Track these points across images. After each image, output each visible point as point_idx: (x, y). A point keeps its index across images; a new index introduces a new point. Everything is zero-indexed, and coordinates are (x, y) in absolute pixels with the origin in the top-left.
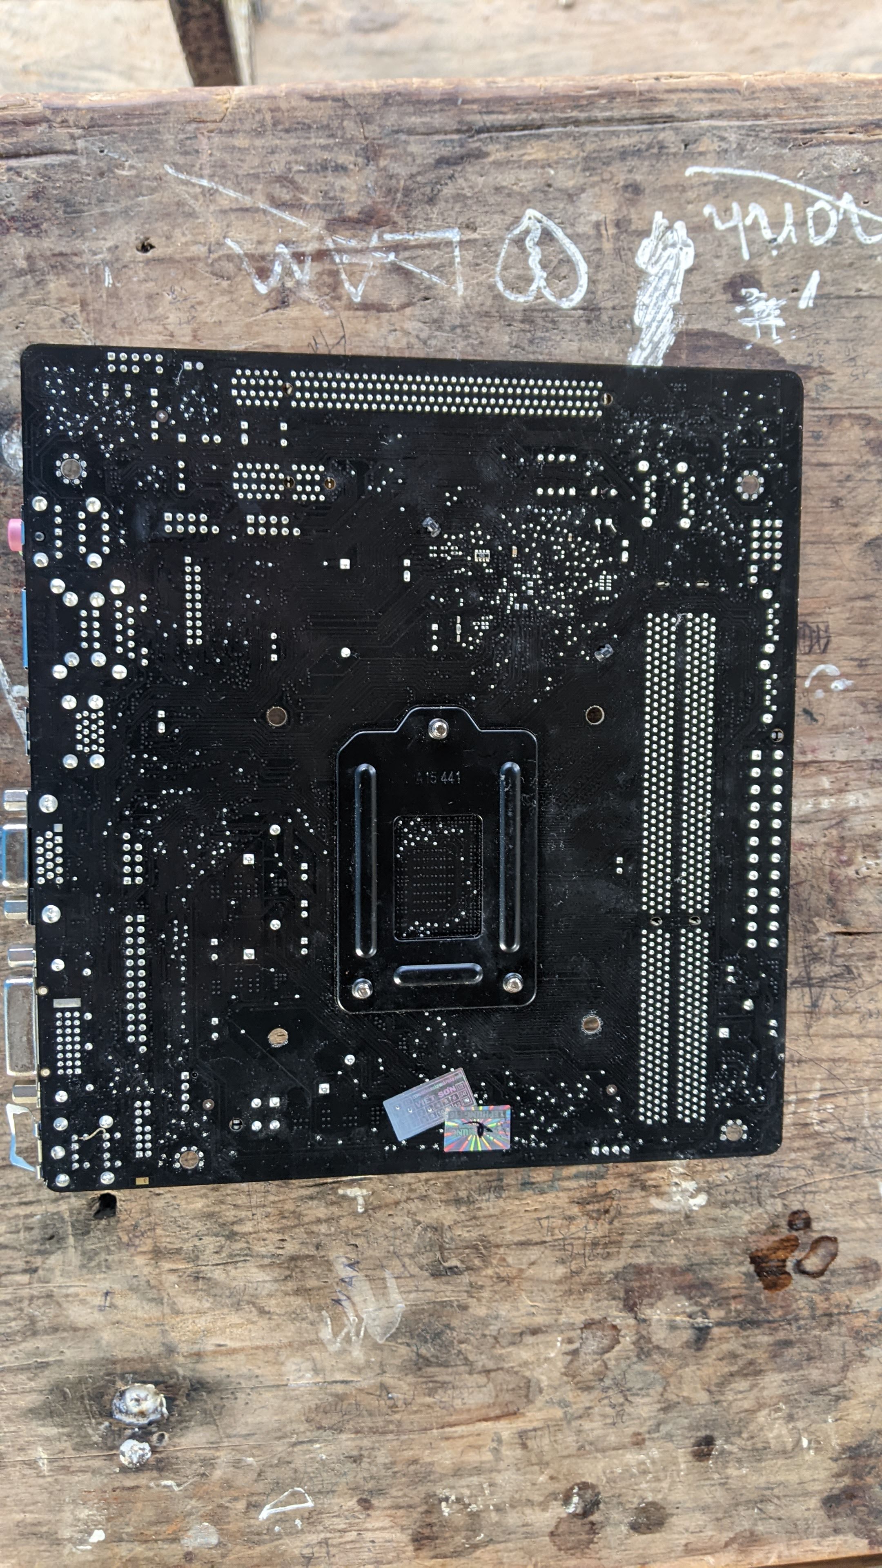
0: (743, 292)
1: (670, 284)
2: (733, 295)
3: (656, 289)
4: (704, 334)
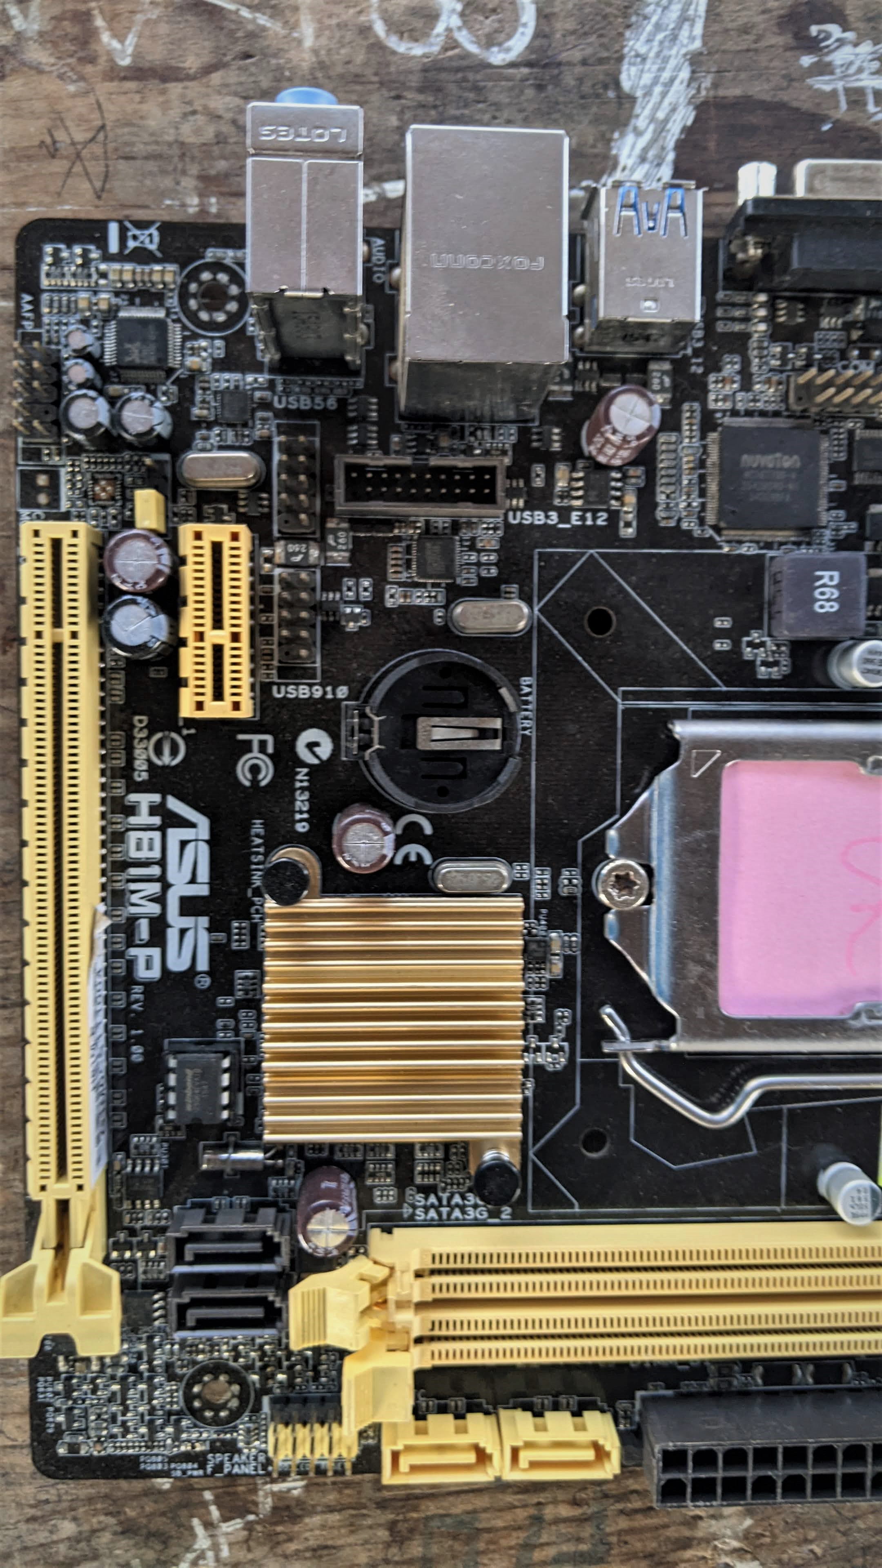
0: (814, 30)
1: (684, 19)
2: (796, 36)
3: (658, 27)
4: (746, 104)
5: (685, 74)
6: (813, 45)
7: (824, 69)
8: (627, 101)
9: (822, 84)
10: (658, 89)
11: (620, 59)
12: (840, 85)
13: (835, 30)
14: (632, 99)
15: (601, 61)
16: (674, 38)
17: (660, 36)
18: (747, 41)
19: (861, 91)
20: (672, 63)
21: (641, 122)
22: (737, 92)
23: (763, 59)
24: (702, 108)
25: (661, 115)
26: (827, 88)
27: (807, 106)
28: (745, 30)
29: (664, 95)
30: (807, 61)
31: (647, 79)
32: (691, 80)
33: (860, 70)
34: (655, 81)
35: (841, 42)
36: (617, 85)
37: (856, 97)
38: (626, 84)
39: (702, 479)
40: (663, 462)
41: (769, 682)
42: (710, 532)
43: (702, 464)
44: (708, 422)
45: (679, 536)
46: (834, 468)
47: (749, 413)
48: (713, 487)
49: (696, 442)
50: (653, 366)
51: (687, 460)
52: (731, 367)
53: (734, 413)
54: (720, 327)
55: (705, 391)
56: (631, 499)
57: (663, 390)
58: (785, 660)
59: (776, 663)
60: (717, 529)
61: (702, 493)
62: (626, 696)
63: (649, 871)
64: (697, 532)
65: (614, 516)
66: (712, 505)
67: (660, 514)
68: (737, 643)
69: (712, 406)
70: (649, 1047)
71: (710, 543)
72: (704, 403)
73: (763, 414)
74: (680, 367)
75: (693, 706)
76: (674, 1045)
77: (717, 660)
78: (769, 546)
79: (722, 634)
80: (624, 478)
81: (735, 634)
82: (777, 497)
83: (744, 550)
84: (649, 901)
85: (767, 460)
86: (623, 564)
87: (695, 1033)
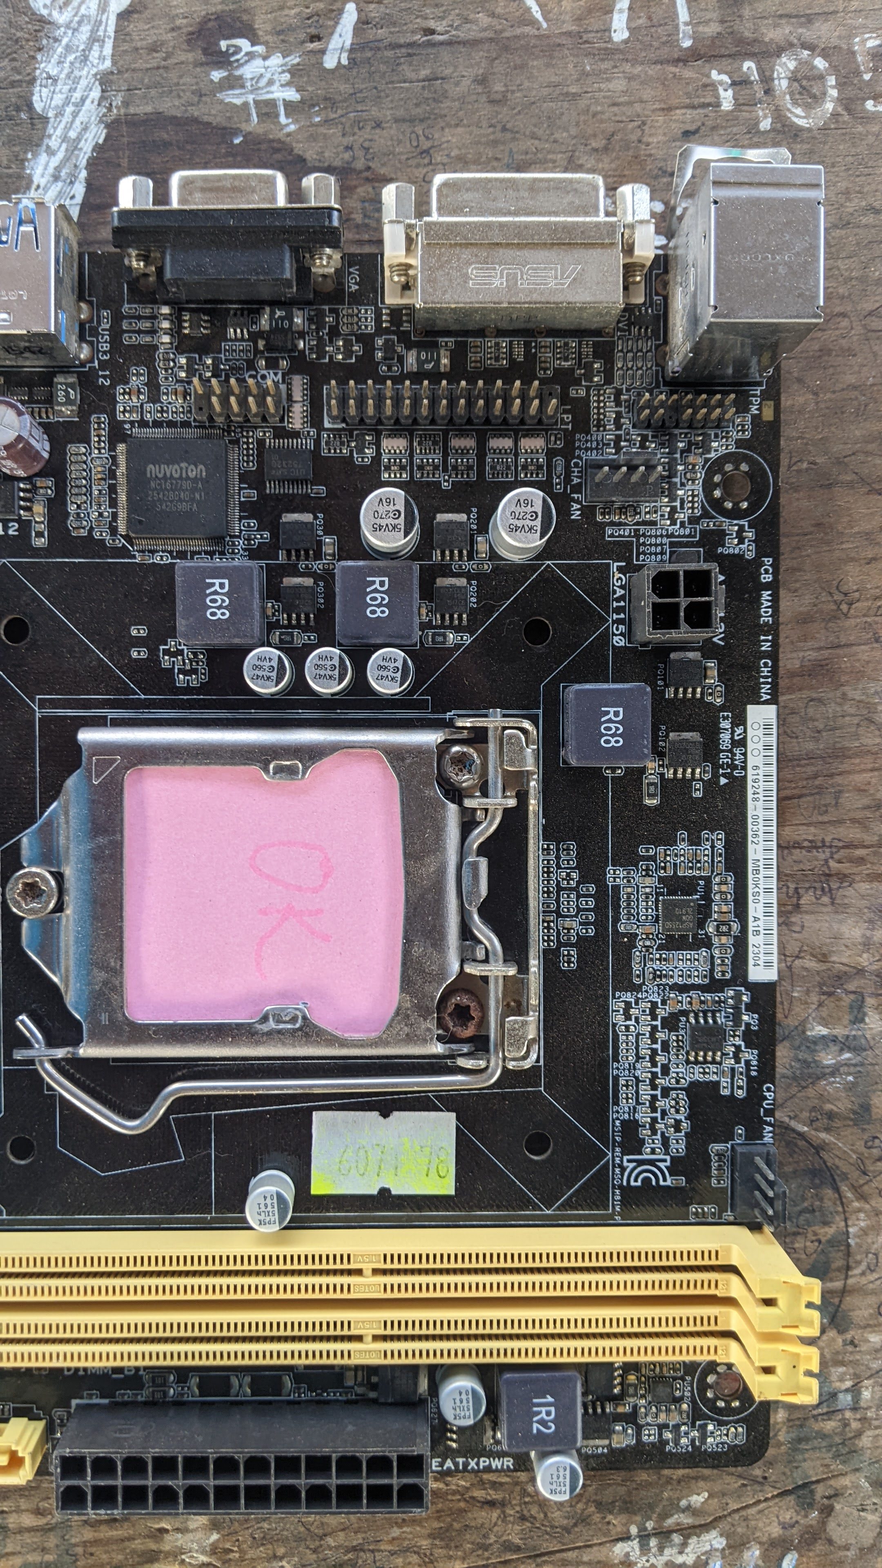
0: (223, 44)
1: (94, 39)
2: (205, 52)
3: (68, 48)
4: (158, 120)
5: (96, 93)
6: (223, 60)
7: (234, 82)
8: (38, 122)
9: (234, 98)
10: (69, 109)
11: (32, 81)
12: (250, 98)
13: (244, 44)
14: (45, 120)
15: (13, 84)
16: (85, 59)
17: (71, 58)
18: (157, 59)
19: (272, 103)
20: (83, 83)
21: (53, 143)
22: (149, 109)
23: (173, 76)
24: (113, 126)
25: (72, 134)
26: (238, 101)
27: (218, 120)
28: (153, 49)
29: (75, 115)
30: (217, 75)
31: (58, 100)
32: (102, 98)
33: (271, 82)
34: (67, 101)
35: (251, 56)
36: (30, 106)
37: (268, 109)
38: (38, 106)
39: (113, 489)
40: (74, 471)
41: (188, 690)
42: (121, 542)
43: (112, 474)
44: (117, 434)
45: (90, 545)
46: (243, 478)
47: (157, 424)
48: (122, 497)
49: (105, 454)
50: (59, 379)
51: (98, 469)
52: (137, 380)
53: (143, 424)
54: (126, 340)
55: (115, 402)
56: (39, 509)
57: (69, 402)
58: (202, 667)
59: (194, 671)
60: (127, 537)
61: (113, 503)
62: (42, 704)
63: (59, 877)
64: (109, 541)
65: (25, 526)
66: (122, 515)
67: (71, 522)
68: (153, 652)
69: (120, 417)
70: (60, 1053)
71: (123, 552)
72: (112, 415)
73: (171, 424)
74: (86, 380)
75: (112, 714)
76: (86, 1051)
77: (135, 669)
78: (182, 555)
79: (138, 642)
80: (34, 489)
81: (152, 643)
82: (183, 507)
83: (157, 560)
84: (59, 908)
86: (37, 574)
87: (101, 1038)
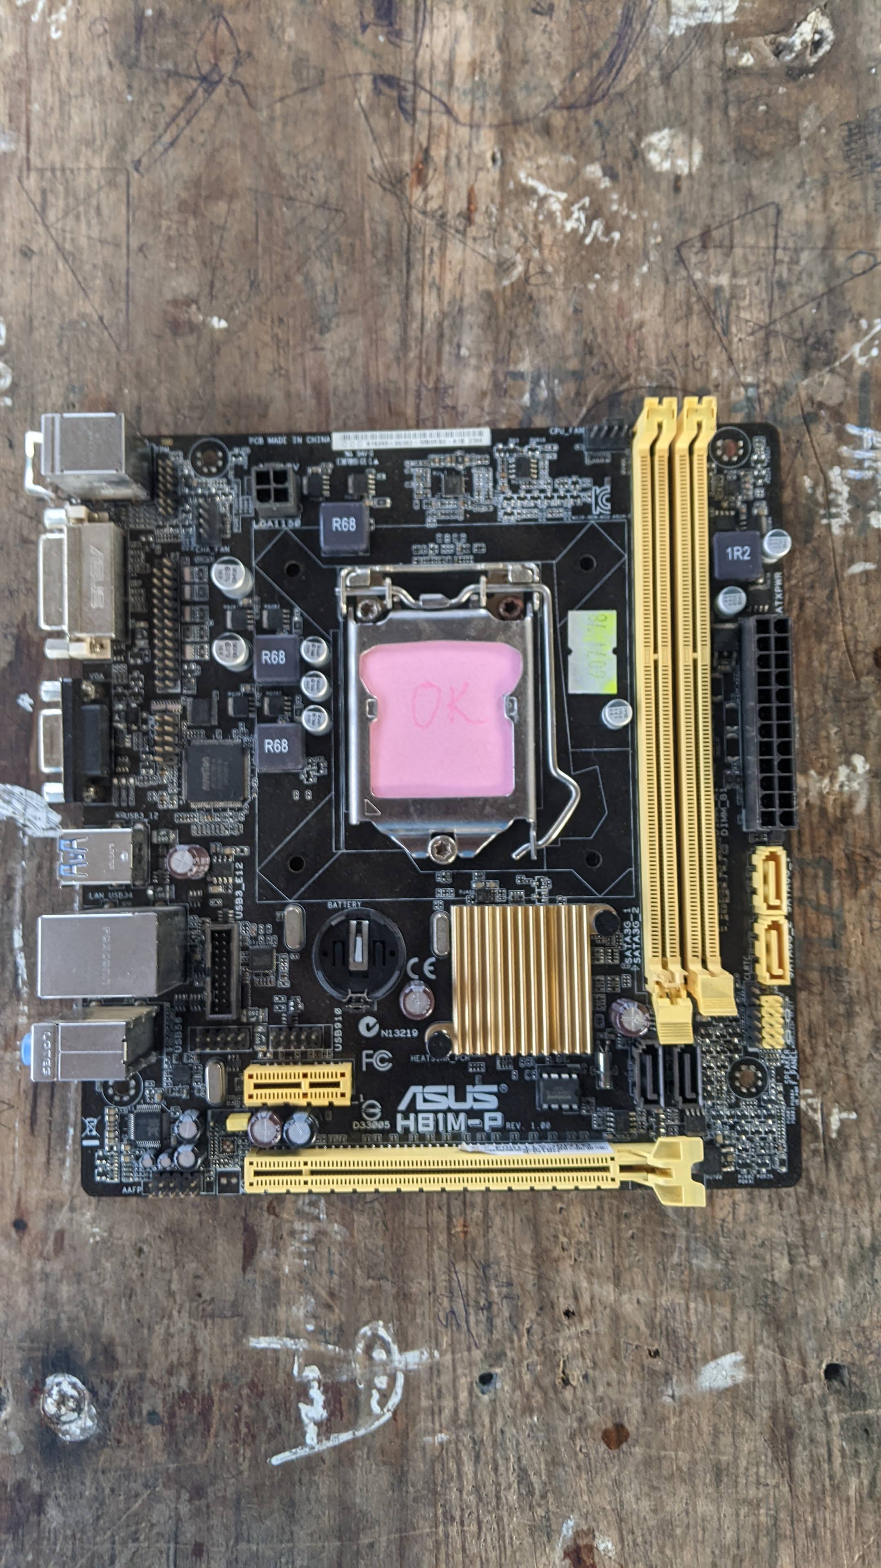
39: (216, 810)
40: (207, 832)
41: (329, 768)
42: (246, 805)
43: (208, 811)
44: (185, 808)
45: (248, 823)
46: (209, 737)
47: (180, 786)
48: (220, 805)
49: (196, 814)
50: (155, 840)
51: (206, 819)
52: (155, 797)
53: (179, 794)
54: (132, 803)
55: (168, 810)
56: (228, 850)
57: (168, 835)
58: (316, 760)
59: (318, 765)
60: (243, 802)
61: (224, 810)
62: (338, 848)
63: (434, 835)
64: (246, 812)
65: (238, 859)
66: (231, 805)
67: (236, 833)
68: (308, 787)
69: (176, 807)
70: (533, 833)
71: (252, 804)
72: (174, 811)
73: (179, 778)
74: (155, 826)
75: (343, 810)
76: (532, 819)
77: (317, 798)
78: (253, 771)
79: (302, 795)
80: (217, 854)
81: (302, 788)
82: (226, 770)
83: (256, 785)
84: (451, 835)
85: (205, 775)
86: (265, 851)
87: (525, 809)
